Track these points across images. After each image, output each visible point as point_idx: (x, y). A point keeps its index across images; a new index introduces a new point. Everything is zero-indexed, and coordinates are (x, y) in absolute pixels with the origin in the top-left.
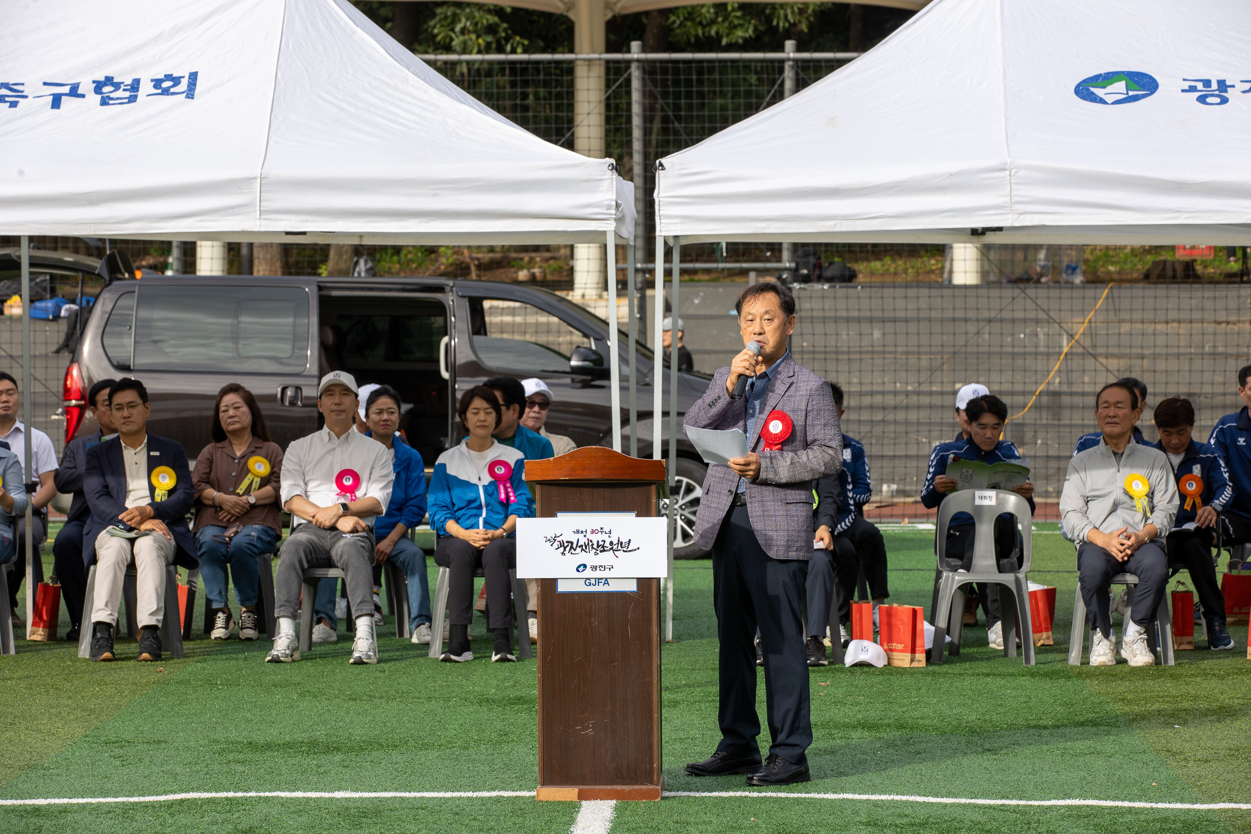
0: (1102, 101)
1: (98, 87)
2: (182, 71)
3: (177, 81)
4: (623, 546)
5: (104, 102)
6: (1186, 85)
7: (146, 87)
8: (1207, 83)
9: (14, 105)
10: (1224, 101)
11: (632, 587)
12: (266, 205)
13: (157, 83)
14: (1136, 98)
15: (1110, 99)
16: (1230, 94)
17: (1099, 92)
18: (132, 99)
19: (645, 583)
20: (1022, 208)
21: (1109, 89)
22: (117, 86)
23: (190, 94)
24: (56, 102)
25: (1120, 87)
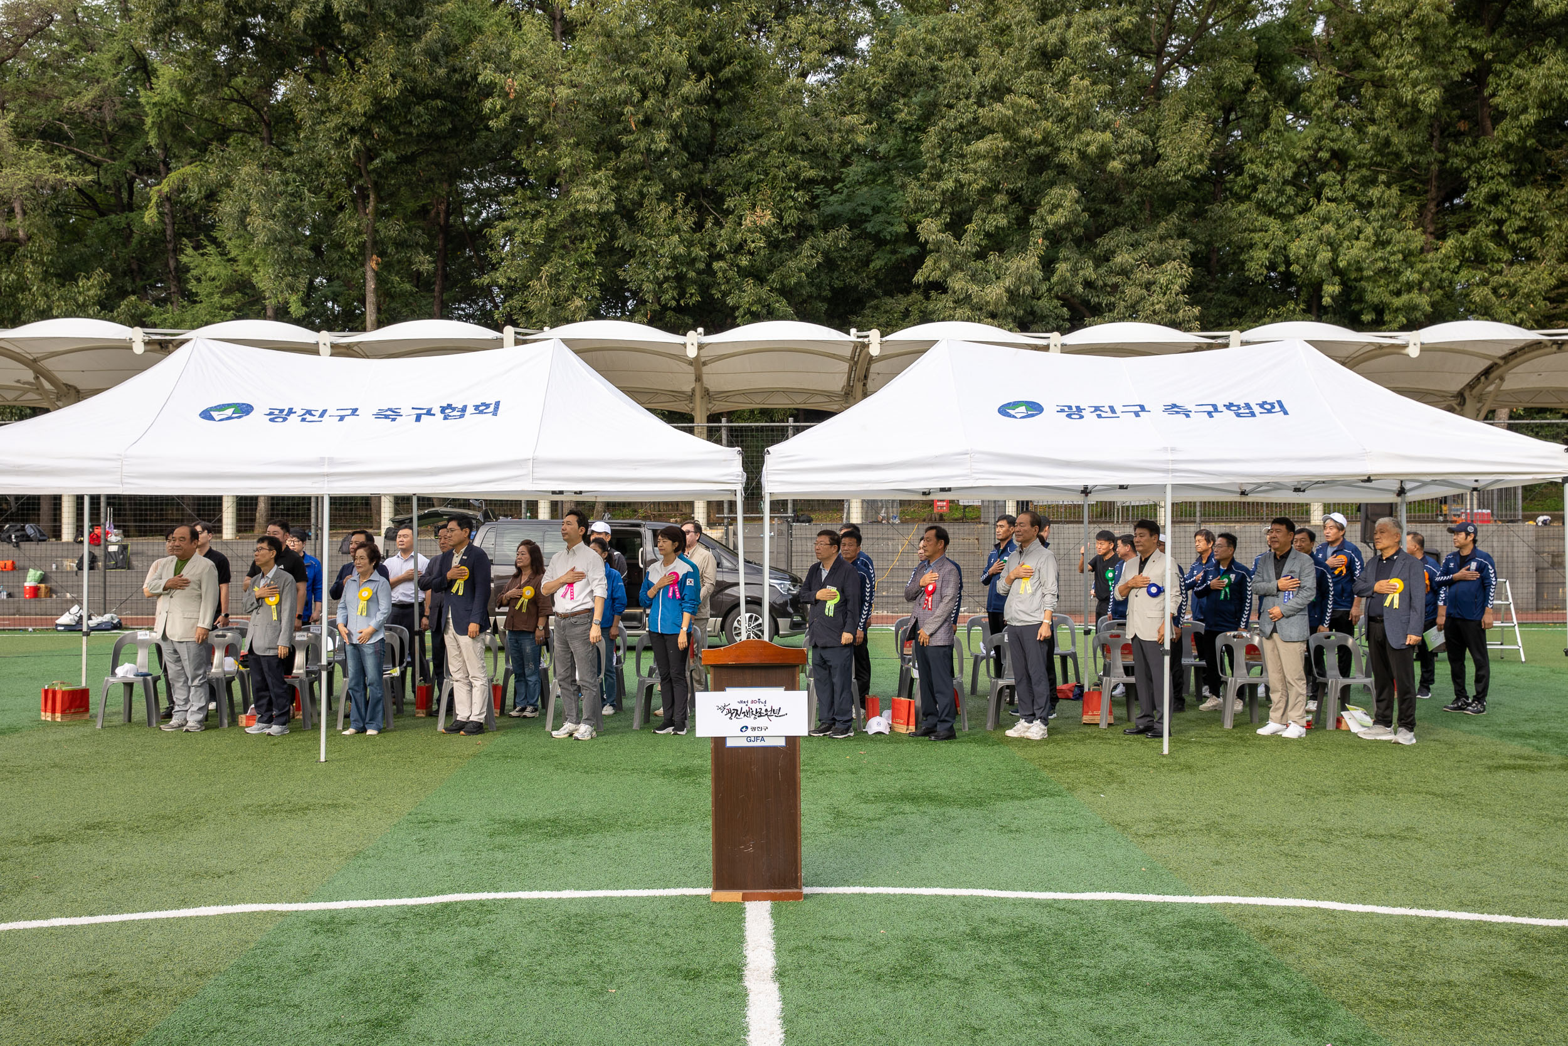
0: (1014, 417)
1: (443, 410)
2: (492, 401)
3: (487, 406)
4: (774, 712)
5: (445, 418)
6: (1059, 409)
7: (470, 409)
8: (1070, 407)
9: (394, 420)
10: (1082, 417)
11: (782, 743)
12: (536, 475)
13: (477, 407)
14: (1032, 415)
15: (1018, 416)
16: (1084, 413)
17: (1012, 412)
18: (462, 416)
19: (792, 741)
20: (978, 476)
21: (1017, 410)
22: (454, 409)
23: (495, 413)
24: (418, 418)
25: (1023, 409)
